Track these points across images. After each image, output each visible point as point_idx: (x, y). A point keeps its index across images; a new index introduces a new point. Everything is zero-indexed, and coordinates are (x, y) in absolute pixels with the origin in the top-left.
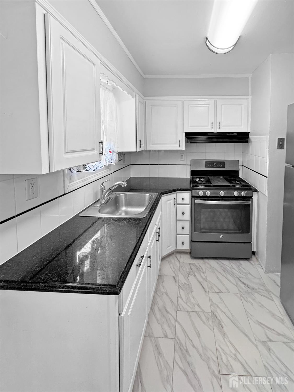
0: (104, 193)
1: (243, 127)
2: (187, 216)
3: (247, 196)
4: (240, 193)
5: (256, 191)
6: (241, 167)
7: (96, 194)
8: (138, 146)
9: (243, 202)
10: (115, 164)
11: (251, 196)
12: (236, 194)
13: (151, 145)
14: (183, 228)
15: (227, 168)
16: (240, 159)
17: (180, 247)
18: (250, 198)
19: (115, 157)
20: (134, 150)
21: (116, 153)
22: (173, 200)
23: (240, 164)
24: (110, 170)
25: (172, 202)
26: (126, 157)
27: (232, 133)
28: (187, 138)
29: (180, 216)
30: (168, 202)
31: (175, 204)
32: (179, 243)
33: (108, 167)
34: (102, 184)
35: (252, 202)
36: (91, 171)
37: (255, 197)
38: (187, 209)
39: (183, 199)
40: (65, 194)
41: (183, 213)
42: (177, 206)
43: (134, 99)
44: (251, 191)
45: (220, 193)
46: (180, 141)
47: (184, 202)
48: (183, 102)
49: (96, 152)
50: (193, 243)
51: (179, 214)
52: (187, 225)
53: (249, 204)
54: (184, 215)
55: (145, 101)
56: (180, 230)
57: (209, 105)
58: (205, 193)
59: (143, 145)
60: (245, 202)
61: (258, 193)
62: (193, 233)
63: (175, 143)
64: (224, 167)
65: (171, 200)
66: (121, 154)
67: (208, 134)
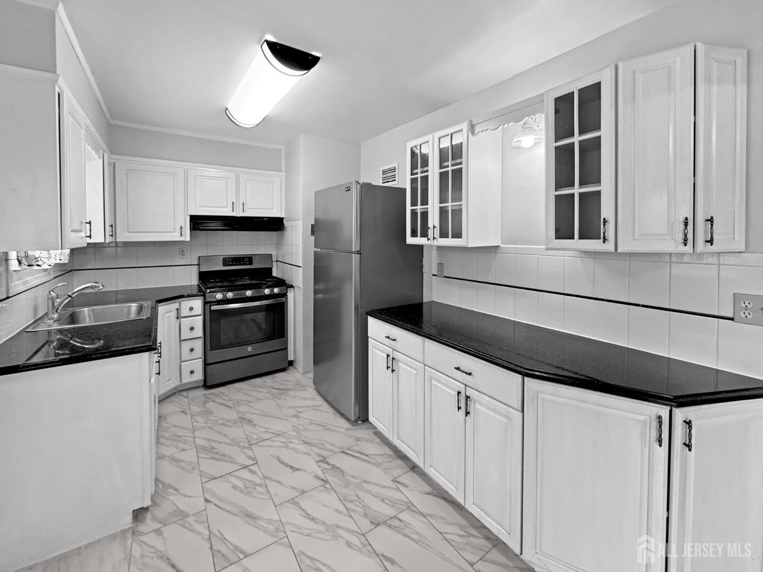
0: (57, 303)
1: (275, 210)
2: (199, 332)
3: (281, 292)
4: (272, 291)
5: (292, 286)
6: (276, 263)
7: (36, 308)
8: (107, 235)
9: (276, 301)
11: (285, 292)
12: (267, 291)
13: (126, 234)
14: (191, 350)
15: (255, 265)
16: (274, 253)
17: (187, 379)
18: (284, 295)
22: (175, 312)
23: (274, 259)
24: (50, 273)
25: (173, 314)
27: (262, 218)
28: (193, 222)
29: (186, 335)
30: (167, 315)
31: (178, 318)
32: (186, 372)
34: (52, 291)
35: (287, 299)
37: (290, 294)
38: (198, 322)
39: (191, 309)
40: (8, 298)
41: (191, 328)
42: (182, 319)
43: (101, 161)
44: (285, 287)
45: (247, 294)
46: (181, 228)
47: (193, 313)
48: (185, 171)
50: (209, 367)
51: (185, 330)
52: (199, 345)
53: (284, 302)
54: (194, 330)
55: (113, 161)
56: (186, 354)
57: (227, 178)
58: (225, 296)
60: (278, 301)
61: (294, 289)
62: (209, 352)
63: (174, 231)
64: (251, 263)
65: (172, 311)
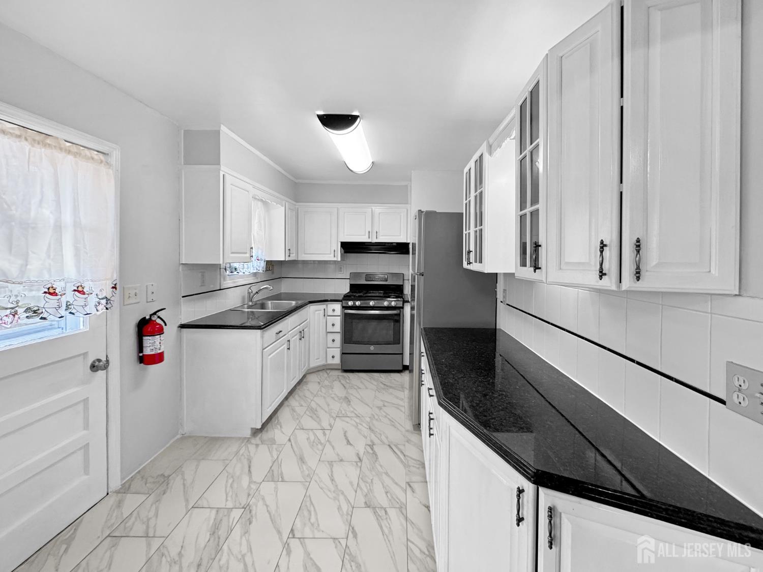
0: (251, 296)
1: (402, 237)
2: (338, 328)
3: (400, 306)
4: (390, 304)
5: (408, 302)
7: (243, 298)
8: (287, 255)
10: (262, 272)
11: (403, 306)
12: (386, 303)
13: (303, 255)
14: (333, 341)
15: (389, 282)
16: (406, 273)
17: (330, 361)
18: (402, 308)
19: (263, 264)
20: (283, 259)
21: (263, 261)
22: (323, 311)
24: (257, 278)
25: (322, 313)
26: (276, 269)
27: (392, 243)
28: (343, 247)
29: (330, 329)
30: (317, 312)
31: (324, 316)
32: (330, 357)
33: (255, 274)
34: (250, 288)
36: (241, 274)
37: (407, 308)
38: (338, 321)
39: (334, 310)
40: (220, 290)
41: (333, 325)
42: (328, 317)
43: (283, 208)
45: (371, 303)
46: (335, 251)
47: (335, 314)
48: (338, 209)
49: (248, 255)
50: (344, 355)
51: (329, 325)
52: (338, 338)
53: (399, 314)
54: (335, 326)
55: (297, 207)
56: (330, 344)
57: (366, 212)
58: (355, 303)
59: (294, 255)
62: (344, 344)
63: (329, 253)
64: (386, 280)
65: (320, 310)
66: (270, 264)
67: (366, 244)
